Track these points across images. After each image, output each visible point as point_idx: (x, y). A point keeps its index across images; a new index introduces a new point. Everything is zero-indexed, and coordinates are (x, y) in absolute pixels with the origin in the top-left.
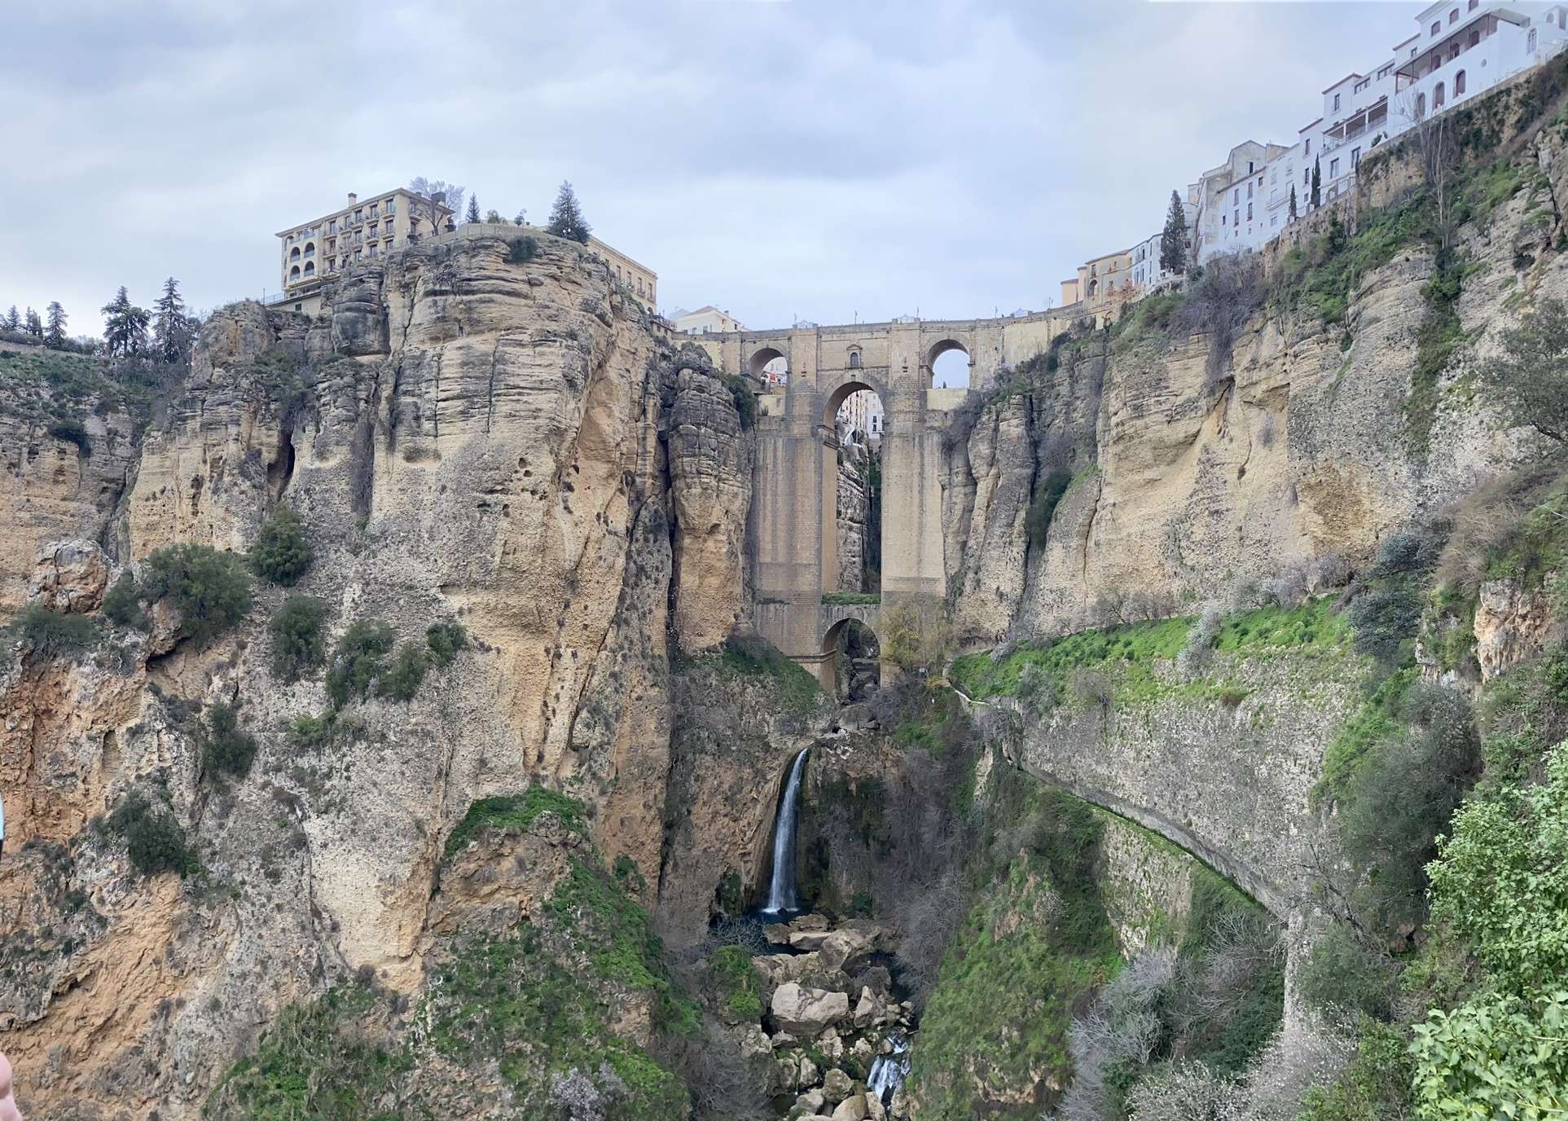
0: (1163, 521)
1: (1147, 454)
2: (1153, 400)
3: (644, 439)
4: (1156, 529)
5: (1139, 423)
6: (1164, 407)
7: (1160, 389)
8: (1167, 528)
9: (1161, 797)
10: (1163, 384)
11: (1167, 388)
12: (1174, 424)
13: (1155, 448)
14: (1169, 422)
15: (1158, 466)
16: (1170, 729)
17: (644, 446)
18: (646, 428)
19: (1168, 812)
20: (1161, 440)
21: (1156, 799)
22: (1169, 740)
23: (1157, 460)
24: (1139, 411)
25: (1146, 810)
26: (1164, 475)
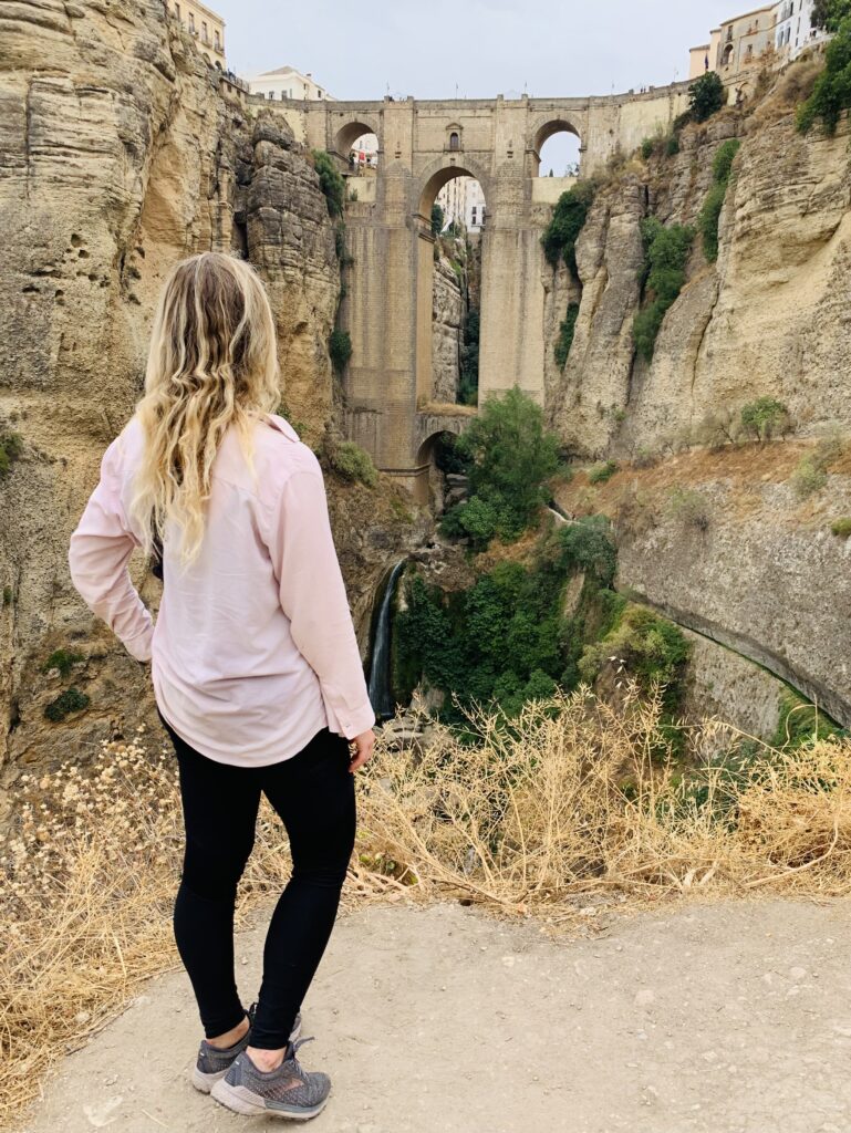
0: (786, 330)
1: (773, 252)
2: (786, 189)
3: (219, 220)
4: (776, 339)
5: (768, 217)
6: (800, 197)
7: (797, 175)
8: (788, 338)
9: (756, 623)
10: (801, 170)
11: (805, 174)
12: (810, 217)
13: (784, 246)
14: (804, 215)
15: (786, 266)
16: (773, 556)
17: (219, 229)
18: (221, 208)
19: (761, 640)
20: (792, 236)
21: (750, 625)
22: (770, 567)
23: (786, 259)
24: (770, 203)
25: (738, 635)
26: (790, 278)
